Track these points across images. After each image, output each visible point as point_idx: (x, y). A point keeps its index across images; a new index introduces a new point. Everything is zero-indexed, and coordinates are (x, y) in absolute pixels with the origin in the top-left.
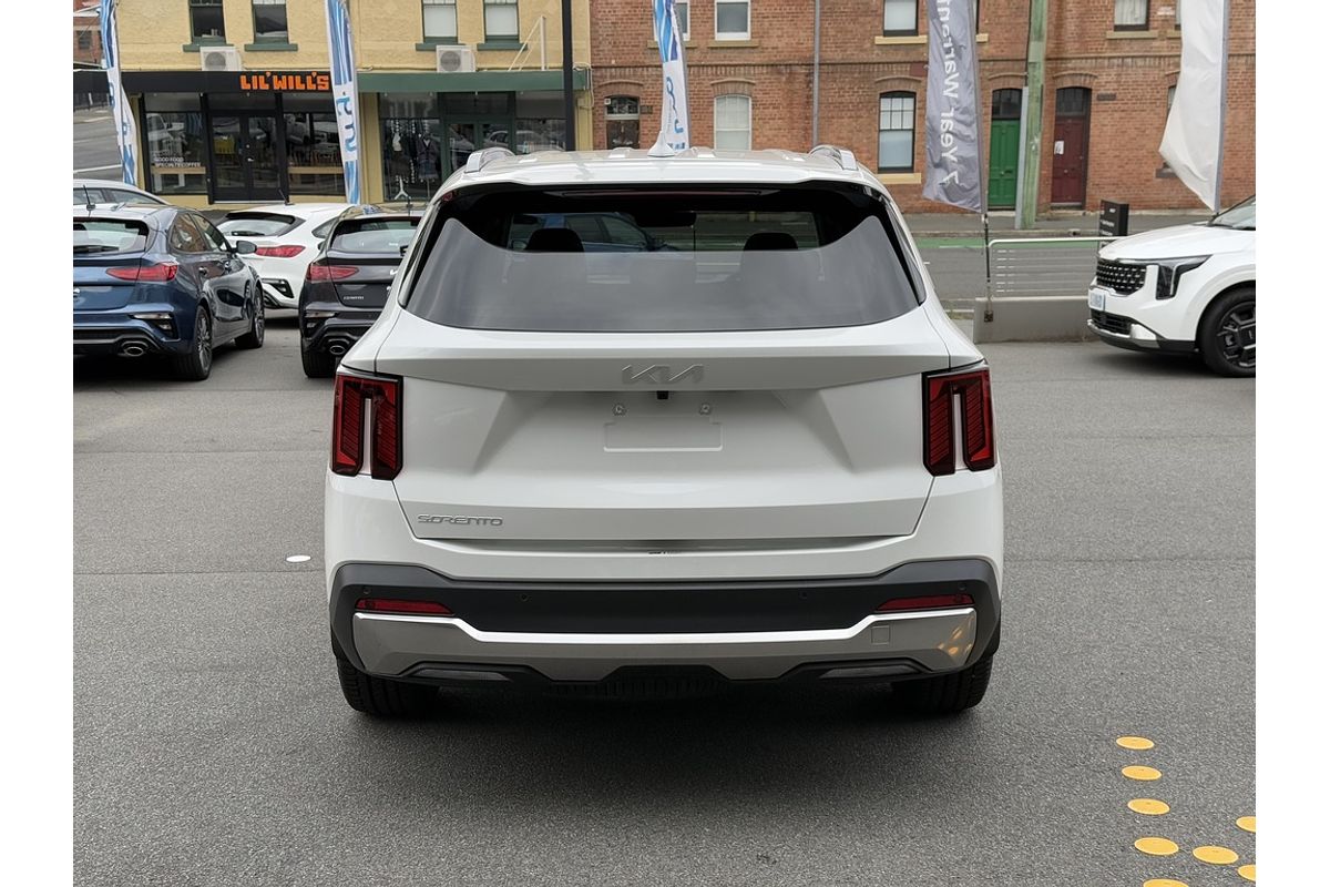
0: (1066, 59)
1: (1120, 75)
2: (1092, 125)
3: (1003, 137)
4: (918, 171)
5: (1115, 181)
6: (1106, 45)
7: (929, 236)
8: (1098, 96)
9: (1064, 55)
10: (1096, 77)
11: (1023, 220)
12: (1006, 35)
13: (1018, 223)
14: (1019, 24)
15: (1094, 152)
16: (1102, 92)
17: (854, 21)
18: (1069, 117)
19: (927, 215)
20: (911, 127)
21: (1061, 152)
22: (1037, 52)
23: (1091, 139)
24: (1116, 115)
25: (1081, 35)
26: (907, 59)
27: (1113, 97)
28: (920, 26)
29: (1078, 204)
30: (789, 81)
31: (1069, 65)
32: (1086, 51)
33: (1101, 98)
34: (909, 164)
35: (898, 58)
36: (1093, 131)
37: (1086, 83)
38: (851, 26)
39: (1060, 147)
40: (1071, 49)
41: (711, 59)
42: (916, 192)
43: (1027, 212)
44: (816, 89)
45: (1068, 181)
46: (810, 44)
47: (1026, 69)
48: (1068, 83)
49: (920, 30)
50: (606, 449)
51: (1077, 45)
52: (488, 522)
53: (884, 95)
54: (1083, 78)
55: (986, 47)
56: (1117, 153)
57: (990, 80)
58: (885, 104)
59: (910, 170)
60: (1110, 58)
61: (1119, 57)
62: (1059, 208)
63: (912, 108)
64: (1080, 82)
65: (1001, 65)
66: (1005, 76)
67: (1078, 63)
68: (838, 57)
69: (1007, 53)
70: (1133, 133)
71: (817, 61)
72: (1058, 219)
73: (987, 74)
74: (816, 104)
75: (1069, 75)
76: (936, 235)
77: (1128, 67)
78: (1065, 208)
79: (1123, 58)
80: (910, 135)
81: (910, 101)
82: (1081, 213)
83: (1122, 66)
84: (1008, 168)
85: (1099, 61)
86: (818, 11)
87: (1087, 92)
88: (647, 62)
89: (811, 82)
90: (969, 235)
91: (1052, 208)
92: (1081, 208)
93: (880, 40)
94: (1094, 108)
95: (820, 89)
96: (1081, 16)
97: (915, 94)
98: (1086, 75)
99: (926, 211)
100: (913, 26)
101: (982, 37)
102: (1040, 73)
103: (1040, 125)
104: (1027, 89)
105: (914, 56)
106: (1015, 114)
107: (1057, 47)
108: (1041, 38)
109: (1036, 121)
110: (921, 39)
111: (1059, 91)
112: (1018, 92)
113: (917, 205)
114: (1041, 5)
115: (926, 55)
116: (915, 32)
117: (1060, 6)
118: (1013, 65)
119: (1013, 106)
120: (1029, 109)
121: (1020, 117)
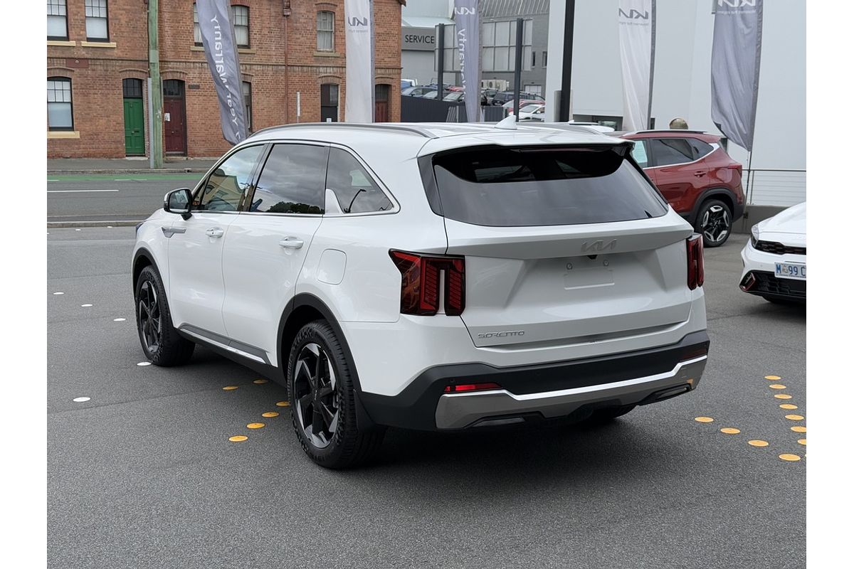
0: (167, 62)
1: (201, 74)
2: (187, 104)
3: (131, 110)
4: (77, 130)
5: (204, 138)
6: (191, 55)
7: (95, 173)
8: (189, 86)
9: (166, 60)
10: (186, 74)
11: (155, 163)
12: (128, 44)
13: (152, 164)
14: (135, 38)
15: (189, 120)
16: (191, 83)
18: (172, 98)
19: (86, 159)
20: (69, 101)
21: (169, 120)
22: (154, 56)
23: (187, 113)
24: (201, 98)
25: (175, 47)
26: (64, 56)
27: (198, 87)
28: (70, 34)
29: (182, 152)
31: (170, 66)
32: (179, 57)
33: (191, 87)
34: (71, 126)
35: (57, 55)
36: (188, 108)
37: (181, 77)
39: (168, 116)
40: (170, 55)
42: (77, 144)
43: (157, 157)
45: (176, 138)
47: (149, 67)
48: (170, 77)
49: (71, 37)
50: (566, 289)
51: (173, 53)
52: (517, 334)
53: (50, 79)
54: (178, 74)
55: (116, 51)
56: (203, 122)
57: (120, 72)
58: (50, 85)
59: (71, 129)
60: (194, 62)
61: (199, 62)
62: (171, 155)
63: (69, 88)
64: (177, 76)
65: (127, 63)
66: (130, 70)
67: (175, 65)
69: (130, 56)
70: (212, 110)
72: (172, 162)
73: (118, 68)
75: (171, 72)
76: (99, 172)
77: (205, 69)
78: (174, 155)
79: (202, 63)
80: (69, 105)
81: (68, 83)
82: (185, 158)
83: (202, 68)
84: (136, 129)
85: (188, 64)
87: (181, 83)
90: (122, 173)
91: (167, 155)
92: (184, 155)
94: (187, 93)
96: (174, 36)
97: (70, 79)
98: (181, 72)
99: (85, 157)
100: (64, 34)
101: (113, 44)
102: (156, 70)
103: (160, 102)
104: (150, 80)
105: (67, 54)
106: (137, 94)
107: (162, 54)
108: (155, 48)
109: (158, 101)
110: (72, 43)
111: (166, 81)
112: (141, 81)
113: (79, 152)
114: (154, 27)
115: (76, 54)
116: (67, 39)
117: (161, 28)
118: (137, 64)
119: (137, 90)
120: (152, 92)
121: (141, 98)
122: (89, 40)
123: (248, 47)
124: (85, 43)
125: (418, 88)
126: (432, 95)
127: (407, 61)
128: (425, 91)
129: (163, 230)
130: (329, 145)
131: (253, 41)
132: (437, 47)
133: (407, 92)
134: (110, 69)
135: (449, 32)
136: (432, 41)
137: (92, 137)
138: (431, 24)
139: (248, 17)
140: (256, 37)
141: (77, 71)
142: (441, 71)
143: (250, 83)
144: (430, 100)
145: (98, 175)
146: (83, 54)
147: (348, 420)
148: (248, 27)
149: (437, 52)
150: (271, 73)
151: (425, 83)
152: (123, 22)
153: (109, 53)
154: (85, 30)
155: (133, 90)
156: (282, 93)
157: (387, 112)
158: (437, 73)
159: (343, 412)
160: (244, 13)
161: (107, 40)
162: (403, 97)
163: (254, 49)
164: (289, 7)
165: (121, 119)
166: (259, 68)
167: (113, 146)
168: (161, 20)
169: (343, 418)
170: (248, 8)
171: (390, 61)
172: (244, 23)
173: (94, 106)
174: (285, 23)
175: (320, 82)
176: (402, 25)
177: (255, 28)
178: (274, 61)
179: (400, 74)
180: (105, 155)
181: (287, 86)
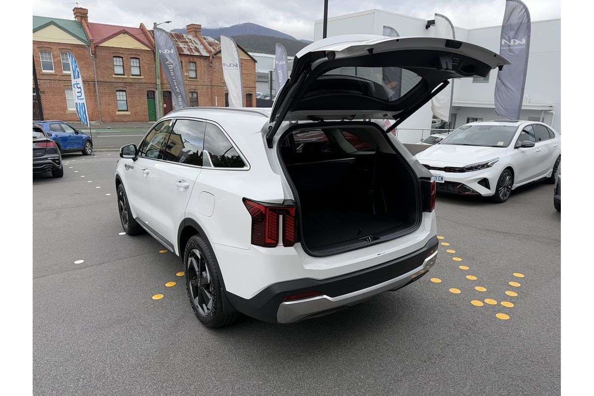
0: (164, 84)
3: (150, 103)
4: (129, 111)
8: (173, 94)
10: (172, 89)
12: (148, 77)
14: (151, 74)
16: (174, 92)
17: (106, 70)
18: (166, 99)
19: (133, 122)
20: (126, 99)
21: (166, 107)
22: (158, 82)
28: (125, 73)
30: (88, 86)
31: (165, 86)
34: (127, 109)
35: (120, 81)
36: (173, 102)
37: (170, 90)
38: (105, 72)
39: (165, 105)
40: (165, 81)
41: (62, 78)
42: (129, 117)
44: (97, 88)
46: (93, 76)
47: (157, 86)
48: (165, 90)
53: (117, 91)
55: (143, 80)
57: (146, 88)
58: (118, 93)
59: (127, 111)
64: (168, 90)
65: (148, 85)
66: (149, 87)
67: (167, 85)
68: (102, 80)
69: (149, 82)
71: (96, 80)
73: (144, 87)
74: (97, 92)
75: (165, 88)
80: (126, 101)
81: (125, 93)
84: (152, 110)
86: (95, 67)
87: (170, 92)
88: (41, 78)
89: (95, 86)
90: (147, 128)
93: (114, 76)
94: (172, 96)
95: (98, 88)
97: (126, 91)
98: (170, 88)
100: (123, 73)
101: (142, 77)
102: (159, 87)
103: (162, 100)
104: (157, 91)
105: (124, 81)
106: (153, 97)
107: (162, 80)
108: (159, 78)
109: (161, 99)
110: (126, 76)
111: (164, 92)
112: (154, 92)
113: (130, 120)
114: (158, 70)
115: (127, 81)
116: (124, 75)
117: (161, 71)
118: (152, 85)
119: (153, 95)
120: (158, 96)
121: (154, 98)
122: (132, 75)
123: (196, 78)
124: (131, 77)
125: (263, 96)
126: (268, 98)
127: (258, 85)
128: (266, 96)
129: (125, 165)
130: (205, 121)
131: (198, 76)
132: (270, 79)
133: (258, 97)
134: (141, 87)
135: (274, 74)
136: (268, 78)
137: (136, 113)
138: (267, 71)
139: (196, 66)
140: (199, 74)
141: (128, 88)
142: (271, 89)
143: (197, 93)
144: (267, 100)
145: (137, 129)
146: (130, 81)
147: (219, 306)
148: (196, 70)
149: (270, 82)
150: (205, 89)
151: (265, 94)
152: (146, 68)
153: (141, 80)
154: (131, 71)
155: (151, 95)
156: (210, 96)
157: (251, 105)
158: (269, 90)
159: (215, 300)
160: (194, 65)
161: (140, 75)
162: (257, 99)
163: (198, 79)
164: (212, 63)
165: (147, 106)
166: (201, 87)
167: (144, 117)
168: (161, 68)
169: (215, 304)
170: (195, 63)
171: (252, 85)
172: (194, 69)
173: (135, 102)
174: (210, 69)
175: (224, 92)
176: (256, 71)
177: (199, 71)
178: (206, 84)
179: (255, 90)
180: (141, 121)
181: (212, 94)
